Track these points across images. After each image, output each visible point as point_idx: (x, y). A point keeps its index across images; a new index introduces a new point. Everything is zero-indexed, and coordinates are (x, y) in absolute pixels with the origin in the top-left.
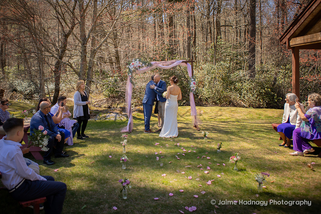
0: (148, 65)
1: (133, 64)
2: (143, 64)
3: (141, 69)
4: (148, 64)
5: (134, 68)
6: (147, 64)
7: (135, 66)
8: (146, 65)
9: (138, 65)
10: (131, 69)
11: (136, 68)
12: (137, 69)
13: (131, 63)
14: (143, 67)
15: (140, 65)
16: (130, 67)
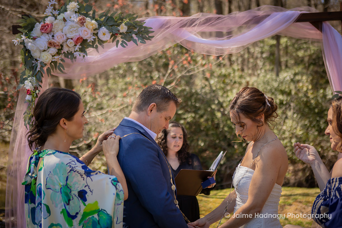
0: (127, 36)
1: (47, 29)
2: (104, 29)
3: (93, 55)
4: (131, 27)
5: (53, 50)
6: (123, 28)
7: (59, 39)
8: (119, 38)
9: (75, 35)
10: (36, 54)
11: (65, 49)
12: (70, 55)
13: (38, 26)
14: (101, 42)
15: (88, 35)
16: (30, 45)
